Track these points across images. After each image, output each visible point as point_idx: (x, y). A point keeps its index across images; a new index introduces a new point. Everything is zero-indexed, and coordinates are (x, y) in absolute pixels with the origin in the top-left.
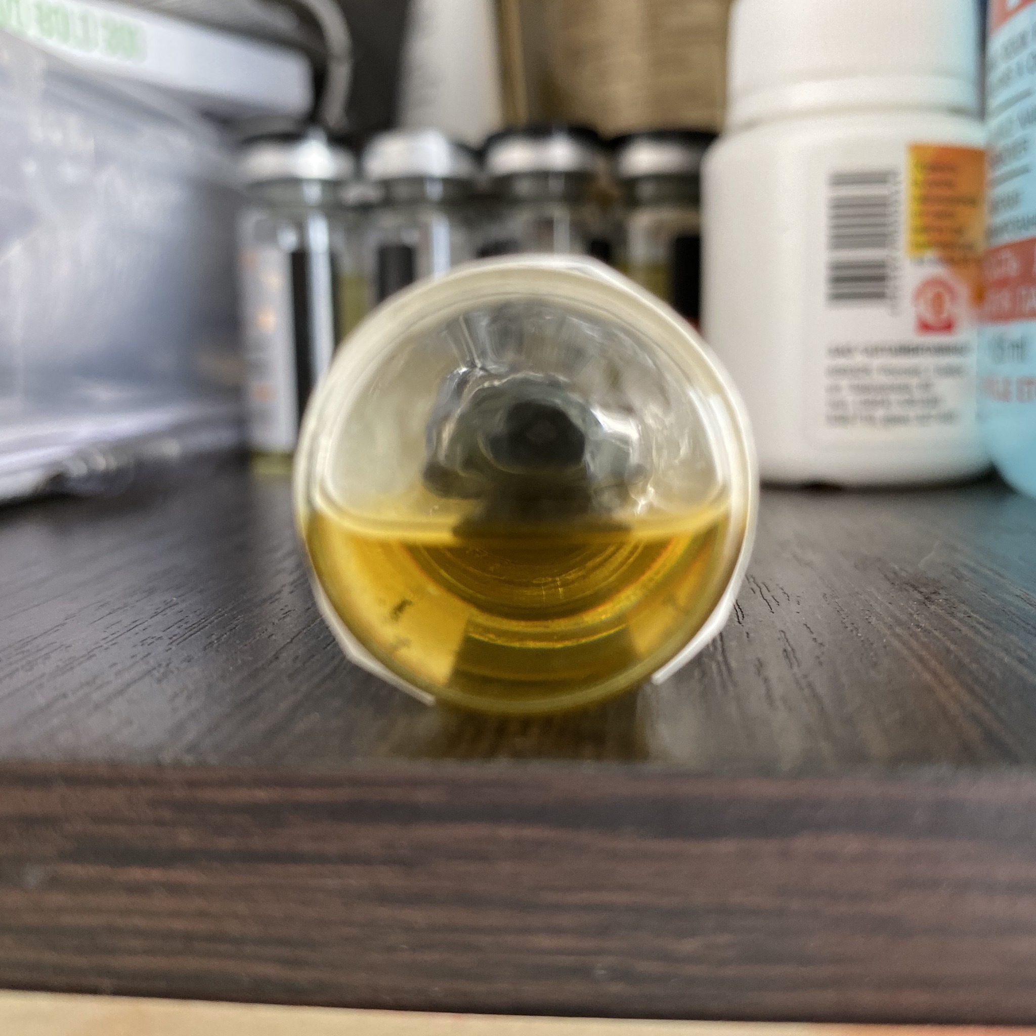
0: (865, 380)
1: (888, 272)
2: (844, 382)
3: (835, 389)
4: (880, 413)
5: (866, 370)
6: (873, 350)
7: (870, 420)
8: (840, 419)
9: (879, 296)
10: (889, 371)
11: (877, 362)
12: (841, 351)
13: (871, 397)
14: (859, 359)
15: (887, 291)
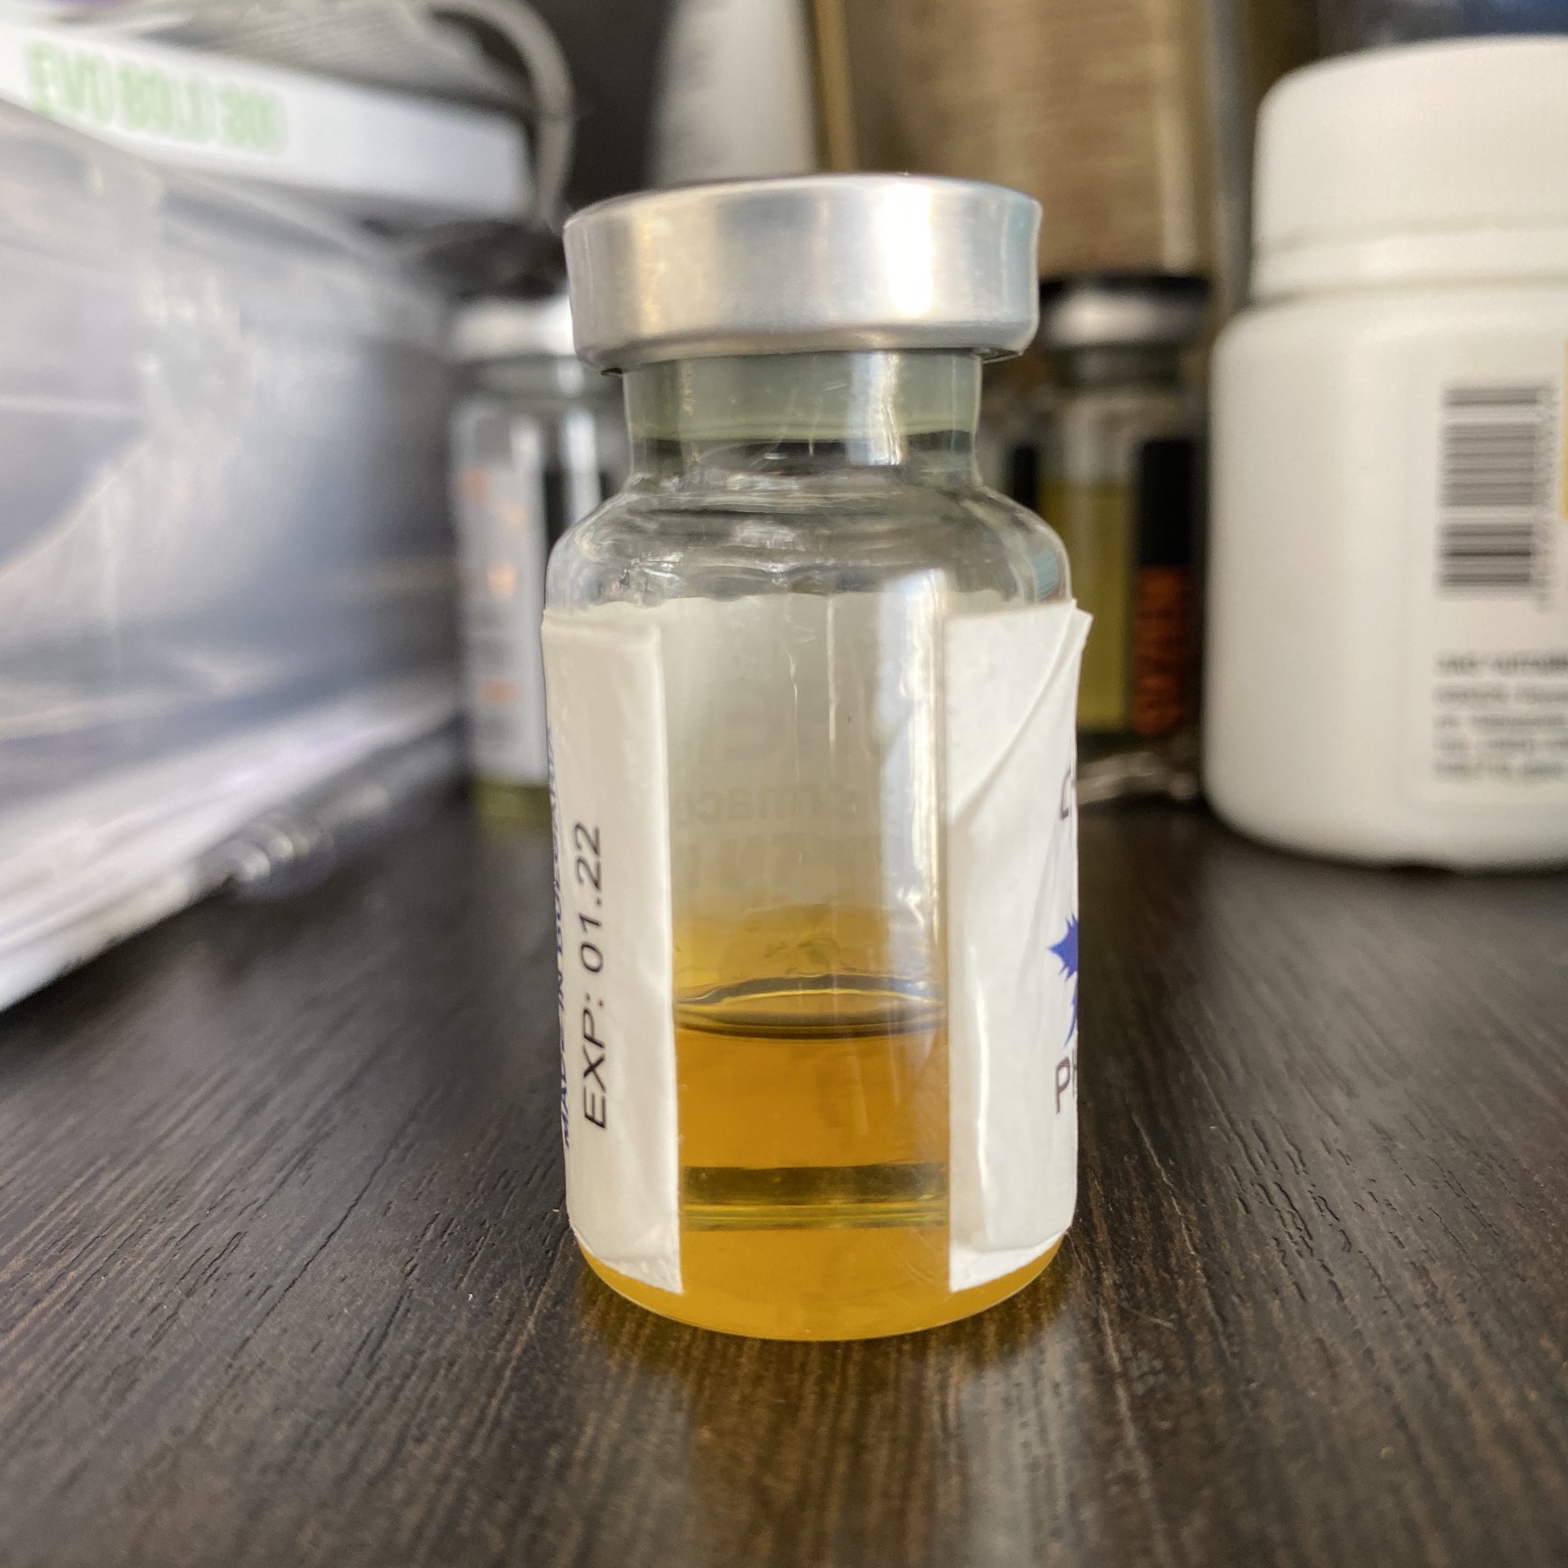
0: (1496, 709)
1: (1535, 540)
2: (1464, 712)
3: (1449, 722)
4: (1518, 760)
5: (1498, 695)
6: (1508, 664)
7: (1504, 770)
8: (1457, 769)
9: (1521, 580)
10: (1536, 696)
11: (1513, 682)
12: (1458, 664)
13: (1504, 735)
14: (1486, 678)
15: (1532, 571)
